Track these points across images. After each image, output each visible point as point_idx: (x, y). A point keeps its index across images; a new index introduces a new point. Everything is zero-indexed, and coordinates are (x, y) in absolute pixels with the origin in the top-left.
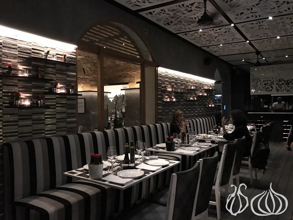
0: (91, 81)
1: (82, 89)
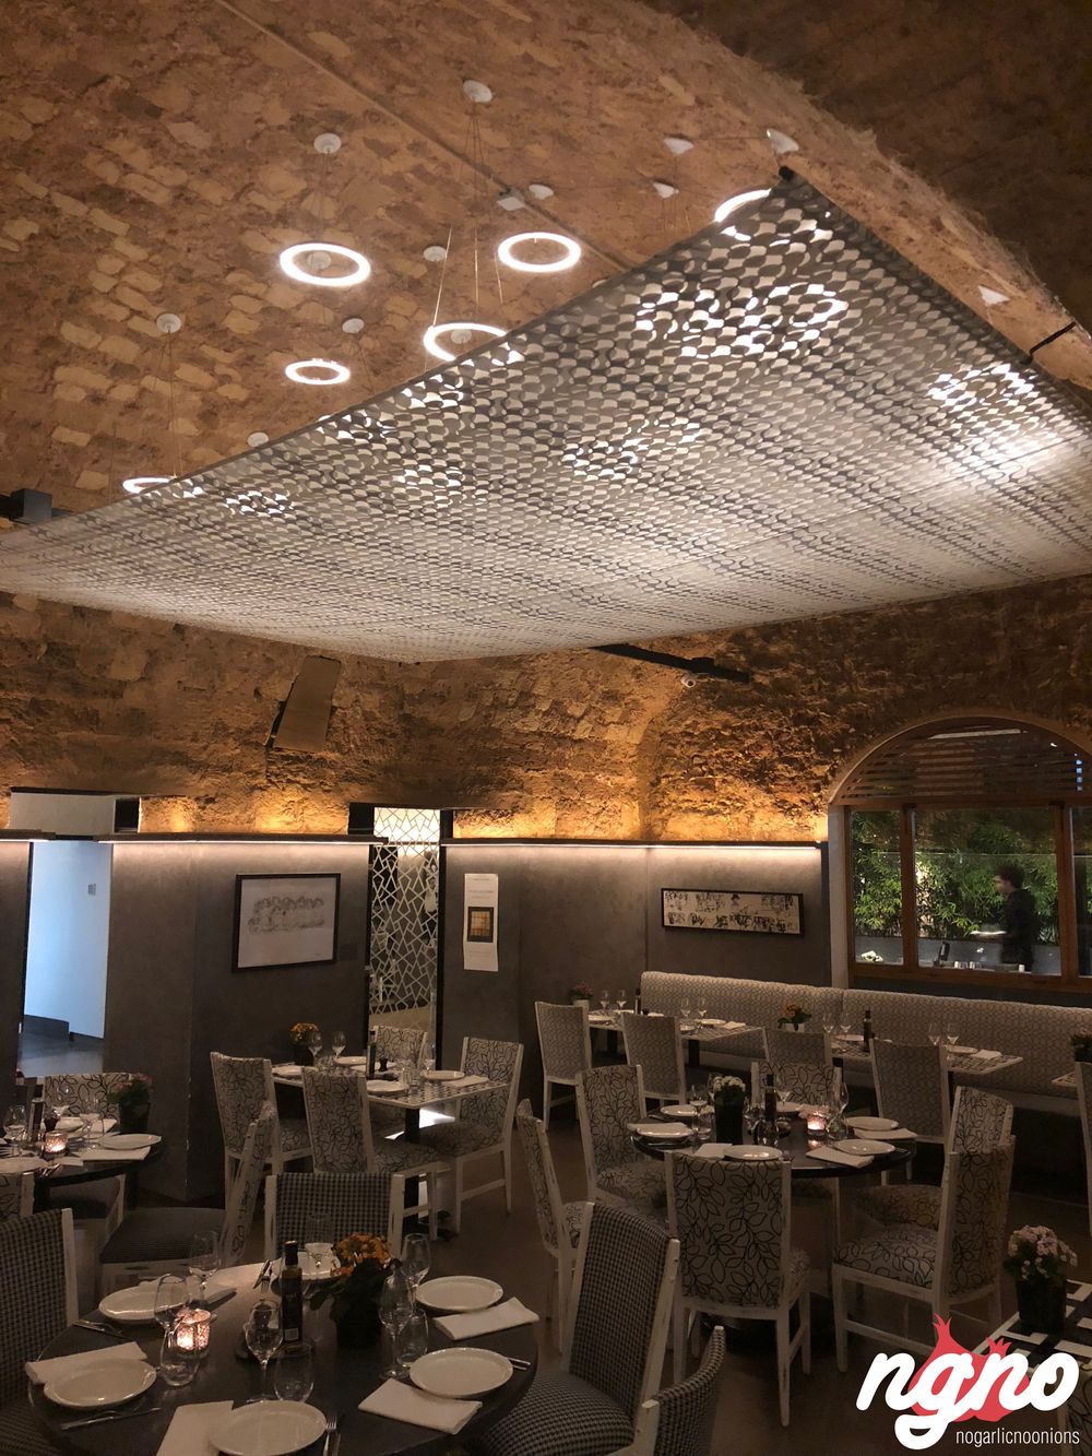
0: (347, 781)
1: (289, 818)
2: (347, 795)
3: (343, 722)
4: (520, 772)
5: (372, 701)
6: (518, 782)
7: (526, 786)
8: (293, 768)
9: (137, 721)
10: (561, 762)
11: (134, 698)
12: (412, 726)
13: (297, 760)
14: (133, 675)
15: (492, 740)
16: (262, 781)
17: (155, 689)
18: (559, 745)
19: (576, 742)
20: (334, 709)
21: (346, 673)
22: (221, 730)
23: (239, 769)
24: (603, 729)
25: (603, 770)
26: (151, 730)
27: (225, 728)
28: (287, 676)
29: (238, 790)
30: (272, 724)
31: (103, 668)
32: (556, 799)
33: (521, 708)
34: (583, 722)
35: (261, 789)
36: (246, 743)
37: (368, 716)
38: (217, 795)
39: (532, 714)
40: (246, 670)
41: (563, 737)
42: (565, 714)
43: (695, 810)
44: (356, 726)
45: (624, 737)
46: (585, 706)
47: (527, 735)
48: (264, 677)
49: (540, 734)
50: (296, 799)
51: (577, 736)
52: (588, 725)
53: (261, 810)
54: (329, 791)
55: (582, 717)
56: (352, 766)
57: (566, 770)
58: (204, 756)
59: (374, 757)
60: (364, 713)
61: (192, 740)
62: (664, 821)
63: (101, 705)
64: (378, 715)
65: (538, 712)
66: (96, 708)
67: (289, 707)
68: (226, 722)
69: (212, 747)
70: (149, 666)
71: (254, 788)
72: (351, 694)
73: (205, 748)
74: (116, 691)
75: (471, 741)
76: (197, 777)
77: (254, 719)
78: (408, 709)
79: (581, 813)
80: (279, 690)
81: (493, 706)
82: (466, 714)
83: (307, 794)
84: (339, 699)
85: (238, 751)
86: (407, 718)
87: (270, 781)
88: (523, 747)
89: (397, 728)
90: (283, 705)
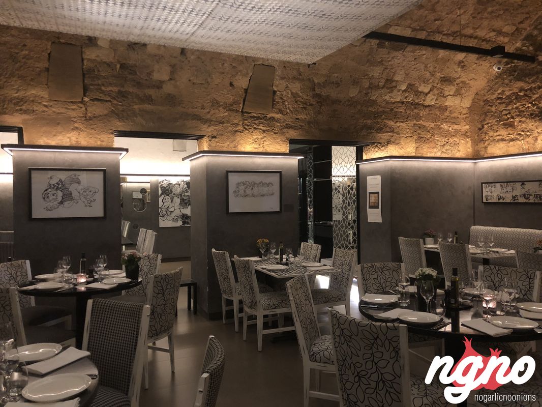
0: (288, 128)
1: (257, 146)
2: (287, 135)
3: (282, 98)
4: (391, 123)
5: (296, 87)
6: (390, 128)
7: (395, 130)
8: (257, 122)
9: (171, 100)
10: (418, 117)
11: (168, 88)
12: (321, 100)
13: (258, 118)
14: (165, 77)
15: (371, 106)
16: (240, 128)
17: (178, 83)
18: (415, 108)
19: (426, 106)
20: (275, 92)
21: (279, 72)
22: (215, 104)
23: (228, 122)
24: (443, 99)
25: (446, 122)
26: (180, 104)
27: (218, 103)
28: (246, 75)
29: (227, 132)
30: (242, 100)
31: (149, 74)
32: (415, 137)
33: (388, 88)
34: (429, 95)
35: (240, 132)
36: (230, 110)
37: (295, 95)
38: (217, 135)
39: (395, 91)
40: (223, 73)
41: (418, 104)
42: (417, 91)
43: (503, 140)
44: (289, 100)
45: (459, 104)
46: (430, 86)
47: (394, 103)
48: (233, 76)
49: (403, 103)
50: (260, 137)
51: (426, 103)
52: (433, 97)
53: (241, 141)
54: (277, 133)
55: (429, 93)
56: (289, 121)
57: (421, 122)
58: (208, 116)
59: (302, 116)
60: (292, 94)
61: (202, 109)
62: (486, 148)
63: (151, 92)
64: (301, 94)
65: (399, 91)
66: (149, 93)
67: (248, 91)
68: (217, 99)
69: (212, 112)
70: (172, 73)
71: (237, 131)
72: (284, 84)
73: (209, 112)
74: (159, 85)
75: (359, 107)
76: (206, 126)
77: (232, 98)
78: (317, 91)
79: (432, 145)
80: (242, 82)
81: (369, 87)
82: (353, 93)
83: (265, 135)
84: (277, 86)
85: (226, 114)
86: (318, 96)
87: (245, 128)
88: (392, 110)
89: (313, 101)
90: (246, 91)
